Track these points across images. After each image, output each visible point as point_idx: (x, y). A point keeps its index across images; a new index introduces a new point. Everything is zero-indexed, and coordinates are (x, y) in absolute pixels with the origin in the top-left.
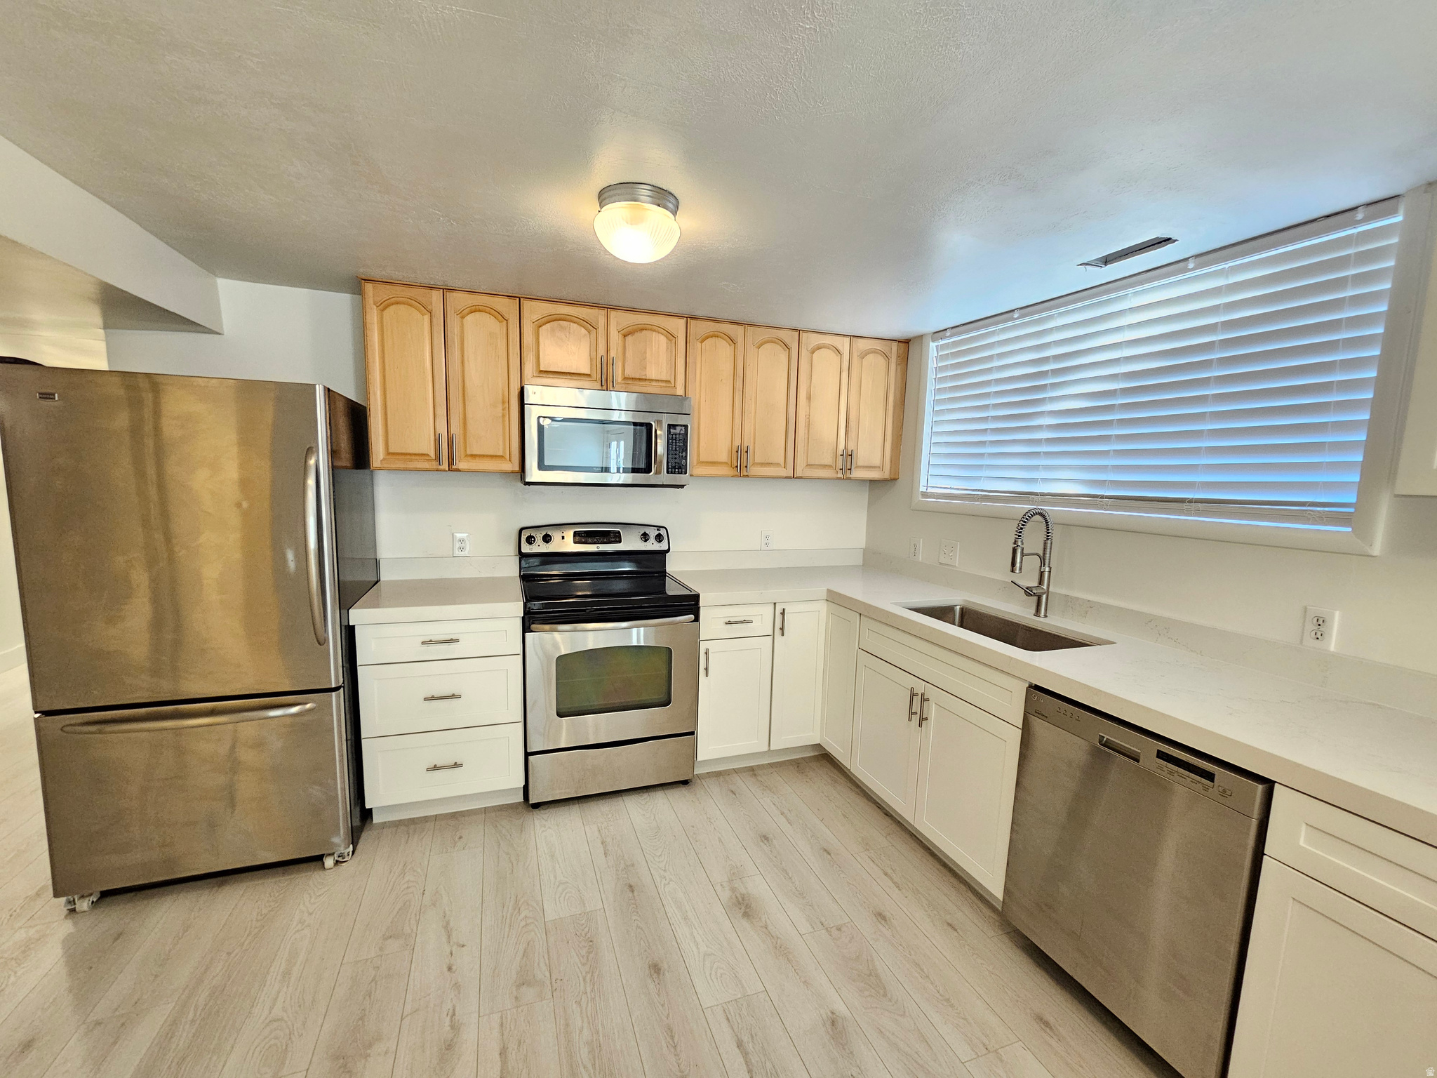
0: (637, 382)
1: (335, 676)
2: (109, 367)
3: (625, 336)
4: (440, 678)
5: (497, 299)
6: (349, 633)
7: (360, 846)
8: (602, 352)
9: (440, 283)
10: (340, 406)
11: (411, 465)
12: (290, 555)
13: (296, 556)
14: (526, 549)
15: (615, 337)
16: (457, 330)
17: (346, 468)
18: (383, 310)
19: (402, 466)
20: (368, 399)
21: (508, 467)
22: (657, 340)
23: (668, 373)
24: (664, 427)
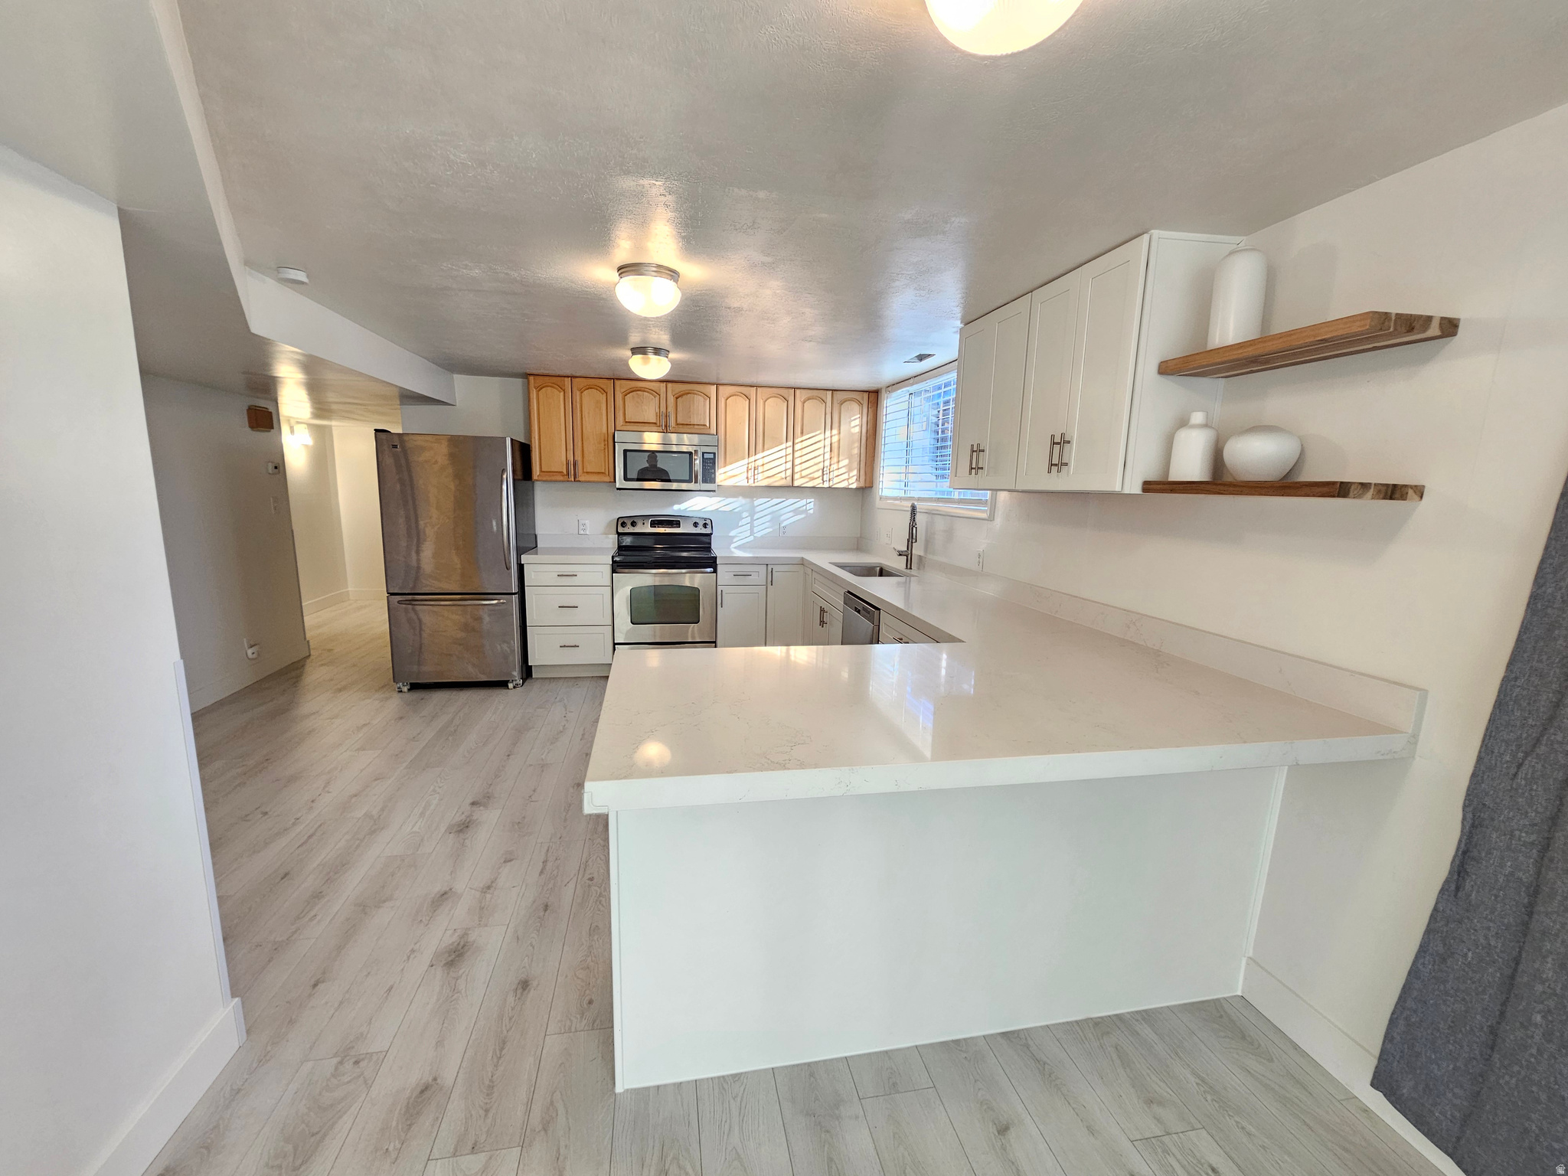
0: (685, 426)
1: (515, 589)
2: (403, 430)
3: (677, 398)
4: (568, 597)
5: (601, 380)
6: (521, 567)
7: (525, 684)
8: (663, 409)
9: (569, 374)
10: (517, 446)
11: (553, 478)
12: (494, 523)
13: (497, 524)
14: (621, 530)
15: (671, 400)
16: (578, 398)
17: (519, 480)
18: (539, 390)
19: (549, 479)
20: (531, 441)
21: (607, 479)
22: (699, 400)
23: (705, 419)
24: (700, 454)
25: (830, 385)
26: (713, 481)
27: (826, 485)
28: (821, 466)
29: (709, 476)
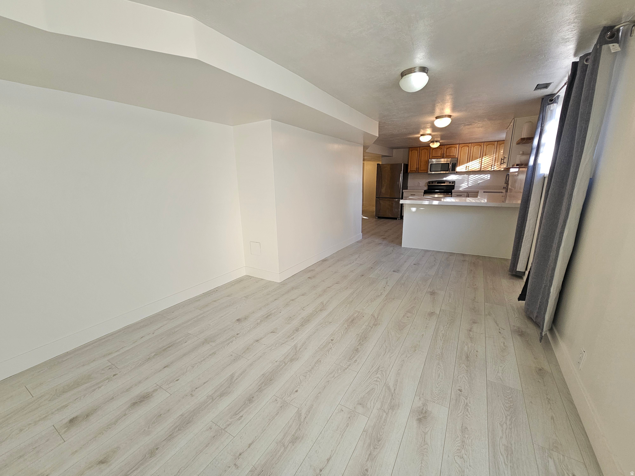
0: (449, 156)
1: (401, 197)
3: (447, 149)
5: (427, 147)
6: (403, 193)
8: (443, 152)
9: (419, 147)
10: (405, 165)
11: (413, 172)
13: (398, 183)
14: (428, 185)
15: (445, 150)
16: (421, 152)
17: (405, 173)
18: (412, 151)
20: (408, 163)
21: (426, 171)
22: (453, 149)
23: (454, 154)
24: (452, 164)
25: (497, 140)
26: (455, 170)
27: (492, 170)
28: (491, 164)
29: (454, 169)
